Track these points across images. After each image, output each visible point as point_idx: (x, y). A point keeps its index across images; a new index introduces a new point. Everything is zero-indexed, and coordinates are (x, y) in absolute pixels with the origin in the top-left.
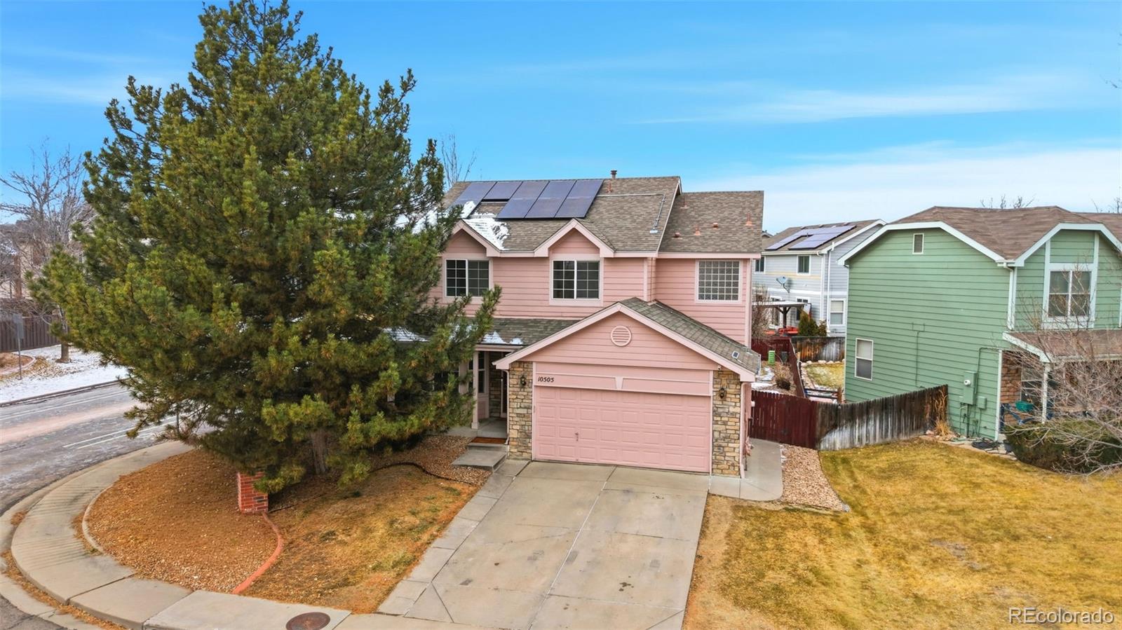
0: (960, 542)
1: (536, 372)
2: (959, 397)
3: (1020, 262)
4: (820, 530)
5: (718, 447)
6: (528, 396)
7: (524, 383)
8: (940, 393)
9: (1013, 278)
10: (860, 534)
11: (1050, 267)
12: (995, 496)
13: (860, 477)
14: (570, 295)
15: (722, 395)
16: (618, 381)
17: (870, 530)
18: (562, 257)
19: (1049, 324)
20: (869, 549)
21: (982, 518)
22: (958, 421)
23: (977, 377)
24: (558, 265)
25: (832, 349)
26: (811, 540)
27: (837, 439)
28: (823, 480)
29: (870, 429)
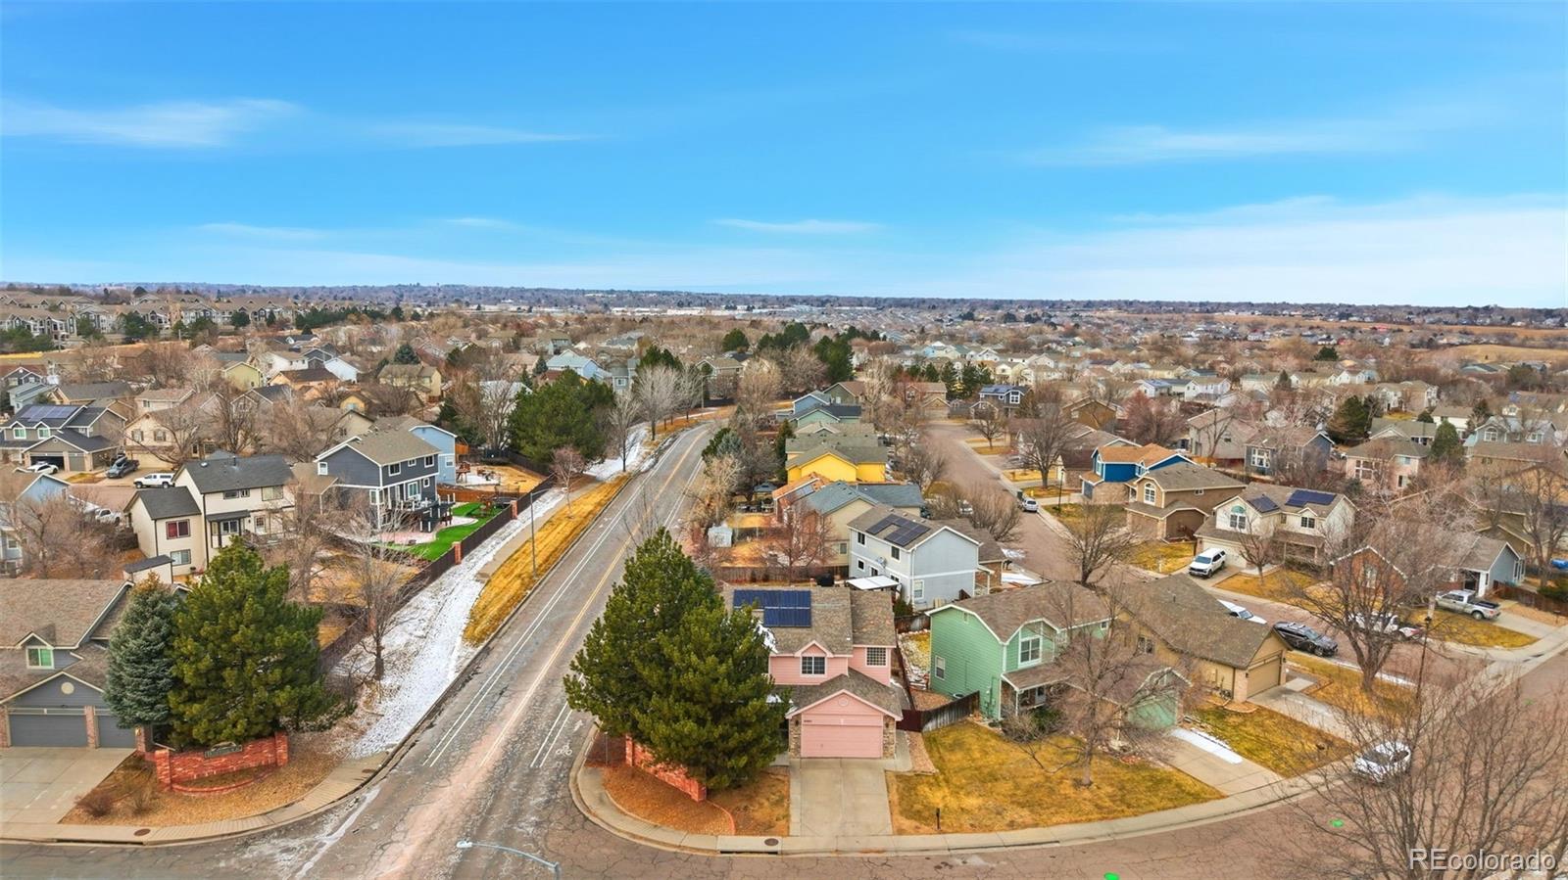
0: (978, 783)
1: (803, 718)
2: (984, 698)
3: (1007, 643)
4: (930, 785)
5: (885, 747)
6: (799, 729)
7: (797, 723)
8: (976, 696)
9: (1005, 649)
10: (943, 784)
11: (1021, 640)
12: (992, 759)
13: (941, 750)
14: (810, 672)
15: (887, 725)
16: (842, 721)
17: (947, 781)
18: (806, 655)
19: (1022, 665)
20: (946, 790)
21: (986, 771)
22: (983, 709)
23: (991, 690)
24: (804, 658)
25: (918, 623)
26: (927, 789)
27: (930, 726)
28: (927, 756)
29: (945, 719)
